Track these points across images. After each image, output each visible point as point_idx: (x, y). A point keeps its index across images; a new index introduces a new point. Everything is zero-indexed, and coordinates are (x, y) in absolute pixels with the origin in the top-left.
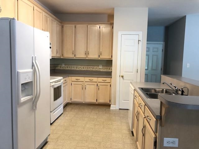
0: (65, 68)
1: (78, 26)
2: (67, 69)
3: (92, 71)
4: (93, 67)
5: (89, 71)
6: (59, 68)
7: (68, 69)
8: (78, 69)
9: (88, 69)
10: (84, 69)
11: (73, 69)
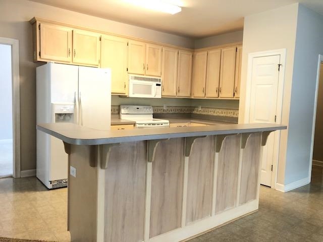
0: (201, 113)
1: (211, 52)
2: (203, 113)
3: (233, 117)
4: (234, 111)
5: (229, 117)
6: (195, 112)
7: (205, 113)
8: (215, 114)
9: (227, 114)
10: (222, 115)
11: (210, 114)
